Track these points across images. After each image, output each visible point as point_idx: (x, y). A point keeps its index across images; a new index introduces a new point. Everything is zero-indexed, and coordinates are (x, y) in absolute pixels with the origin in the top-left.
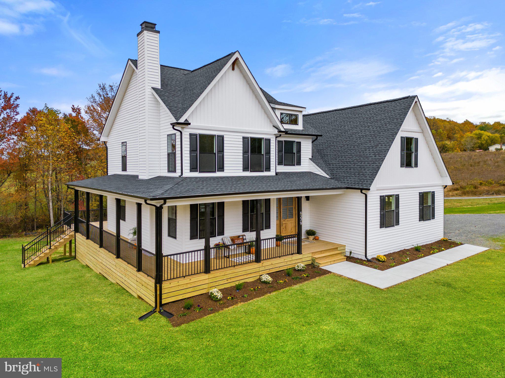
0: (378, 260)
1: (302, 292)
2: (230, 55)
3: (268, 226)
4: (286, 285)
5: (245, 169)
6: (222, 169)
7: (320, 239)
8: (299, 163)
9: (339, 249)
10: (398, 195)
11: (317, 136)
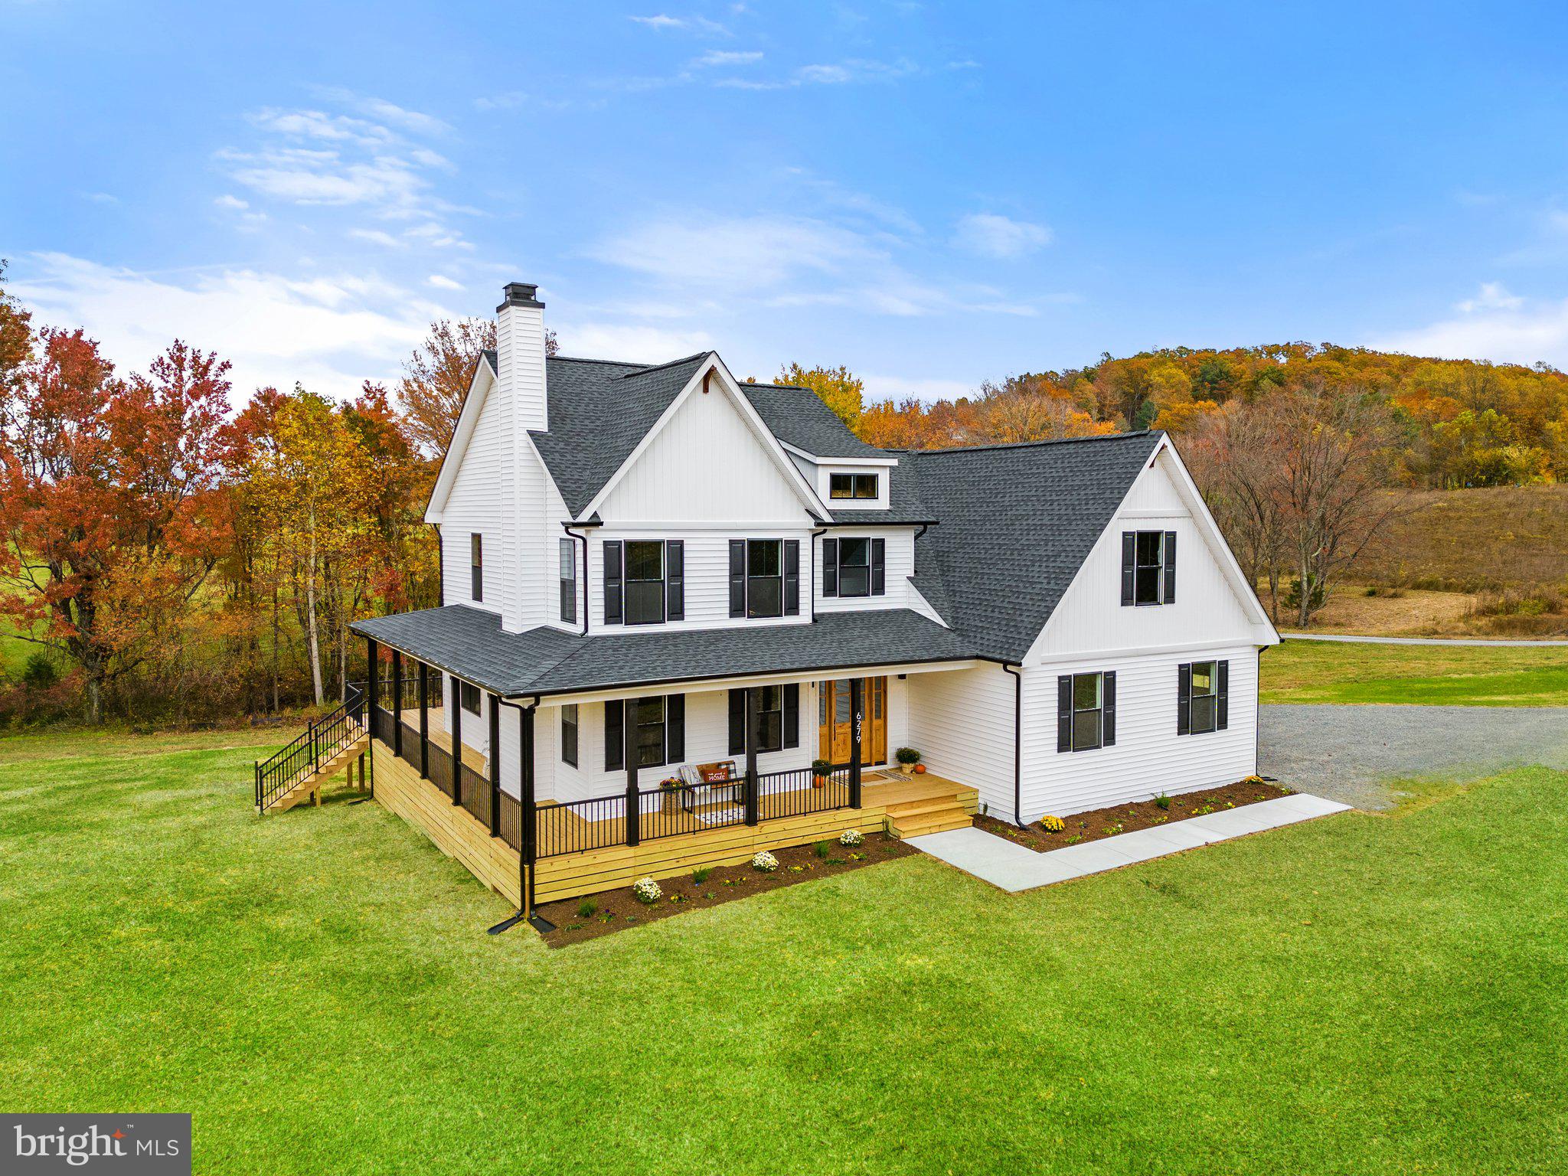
0: (1041, 826)
1: (834, 892)
2: (700, 358)
3: (793, 742)
4: (807, 875)
5: (736, 611)
6: (678, 613)
7: (928, 771)
8: (879, 589)
9: (959, 798)
10: (1113, 673)
11: (925, 524)
